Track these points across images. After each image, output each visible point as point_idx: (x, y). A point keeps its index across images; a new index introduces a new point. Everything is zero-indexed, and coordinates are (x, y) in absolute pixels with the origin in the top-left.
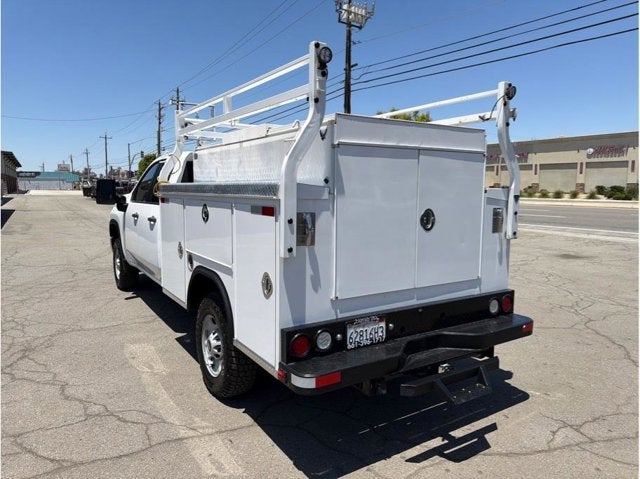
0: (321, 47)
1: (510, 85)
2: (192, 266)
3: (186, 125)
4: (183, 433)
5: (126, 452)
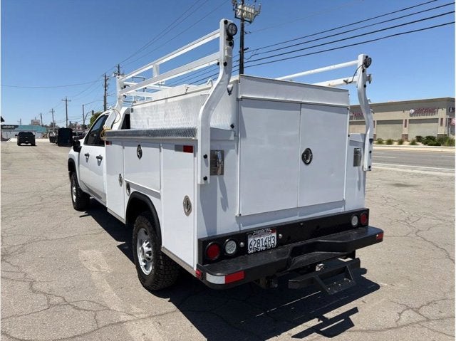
0: (229, 24)
1: (367, 57)
2: (129, 192)
3: (125, 87)
4: (123, 318)
5: (79, 333)
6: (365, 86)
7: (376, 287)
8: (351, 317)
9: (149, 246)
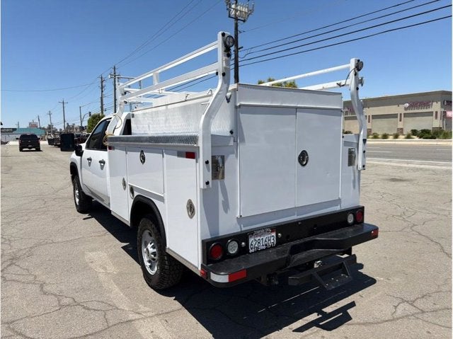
1: (359, 61)
2: (133, 195)
3: (125, 93)
4: (131, 316)
5: (90, 332)
6: (357, 89)
7: (373, 281)
8: (348, 311)
9: (153, 247)
